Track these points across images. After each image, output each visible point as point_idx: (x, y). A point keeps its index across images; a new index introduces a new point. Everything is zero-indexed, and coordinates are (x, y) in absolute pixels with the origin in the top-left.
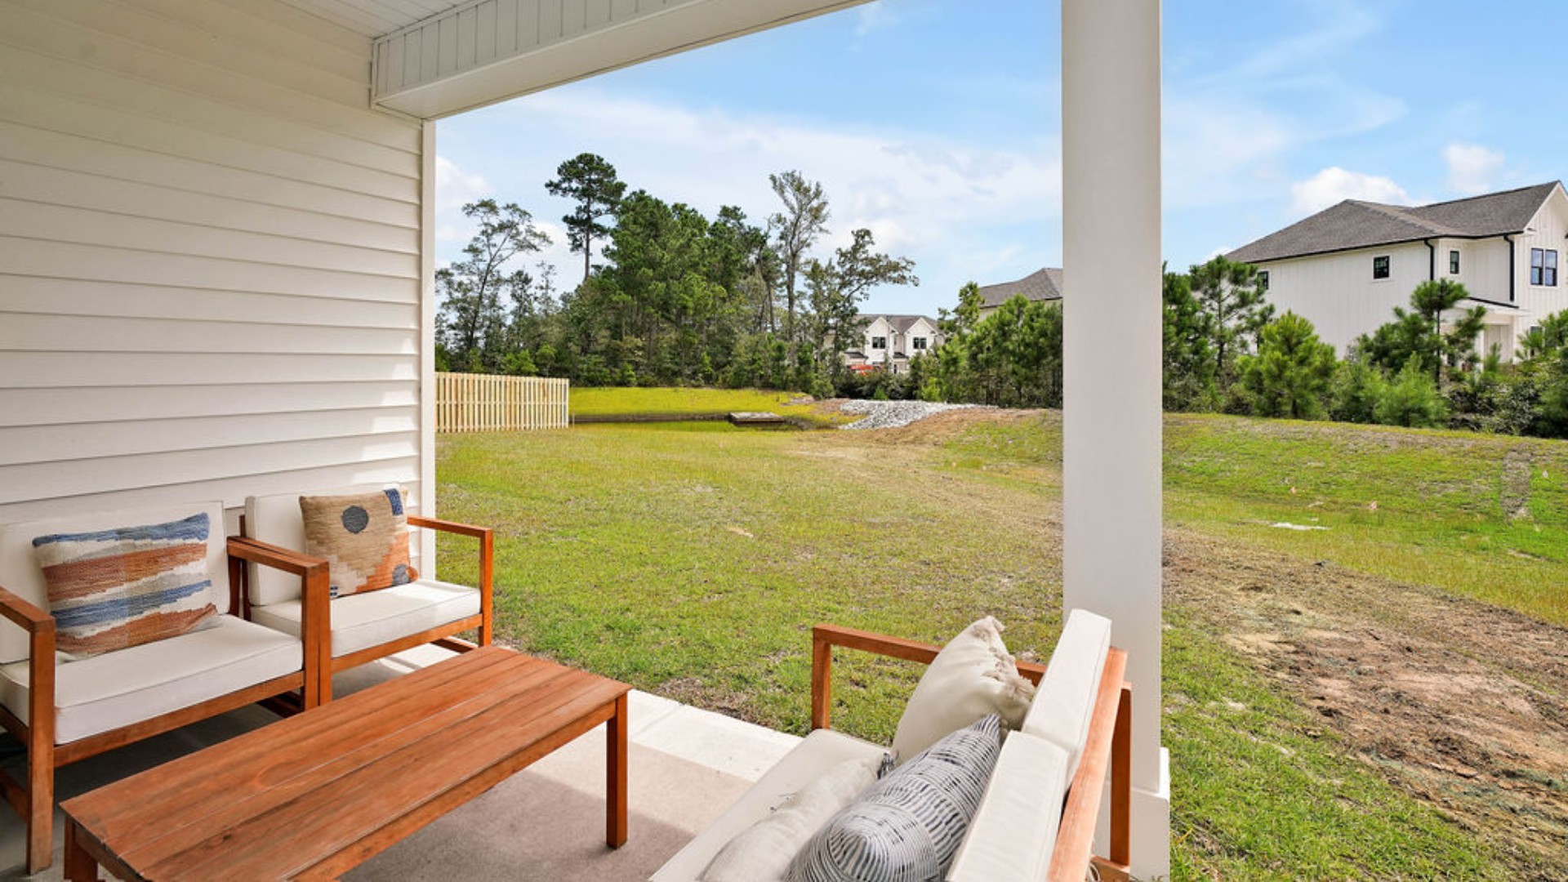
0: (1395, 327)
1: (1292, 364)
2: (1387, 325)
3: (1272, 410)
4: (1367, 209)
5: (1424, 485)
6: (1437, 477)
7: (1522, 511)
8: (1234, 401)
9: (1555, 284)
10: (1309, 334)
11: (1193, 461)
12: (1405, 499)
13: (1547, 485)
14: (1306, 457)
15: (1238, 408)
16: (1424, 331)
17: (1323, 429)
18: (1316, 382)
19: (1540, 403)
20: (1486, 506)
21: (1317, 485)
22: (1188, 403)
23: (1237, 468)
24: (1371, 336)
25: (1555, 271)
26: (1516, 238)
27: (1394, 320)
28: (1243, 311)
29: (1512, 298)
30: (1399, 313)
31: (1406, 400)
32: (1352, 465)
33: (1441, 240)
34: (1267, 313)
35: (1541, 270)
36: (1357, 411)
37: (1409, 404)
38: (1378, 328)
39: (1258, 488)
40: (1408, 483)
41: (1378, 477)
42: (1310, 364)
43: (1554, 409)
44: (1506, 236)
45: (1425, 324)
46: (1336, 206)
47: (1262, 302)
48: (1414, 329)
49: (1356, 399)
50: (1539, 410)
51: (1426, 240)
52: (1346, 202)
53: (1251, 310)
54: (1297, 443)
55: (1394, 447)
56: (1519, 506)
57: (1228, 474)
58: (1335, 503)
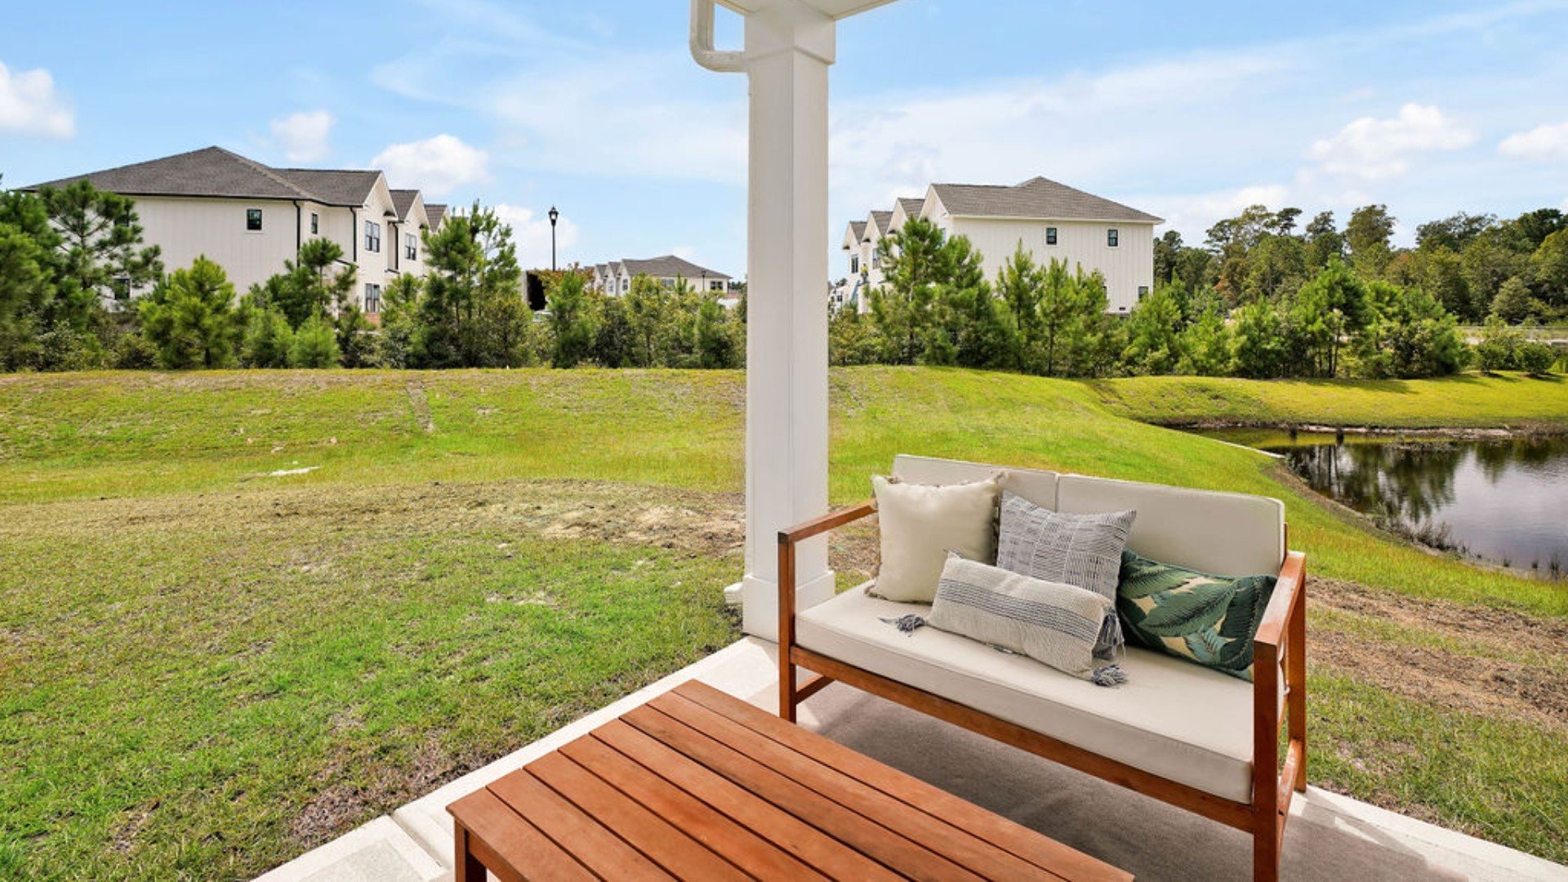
0: (286, 278)
1: (208, 311)
2: (277, 276)
3: (180, 362)
4: (236, 160)
5: (360, 417)
6: (367, 408)
7: (431, 426)
8: (130, 354)
9: (378, 251)
10: (223, 280)
11: (110, 428)
12: (351, 431)
13: (438, 403)
14: (249, 406)
15: (136, 361)
16: (311, 282)
17: (253, 377)
18: (231, 330)
19: (410, 344)
20: (408, 425)
21: (269, 430)
22: (61, 361)
23: (173, 427)
24: (263, 285)
25: (378, 240)
26: (358, 210)
27: (284, 272)
28: (118, 250)
29: (355, 259)
30: (289, 265)
31: (316, 345)
32: (295, 408)
33: (306, 203)
34: (151, 255)
35: (371, 238)
36: (269, 356)
37: (319, 349)
38: (269, 278)
39: (209, 445)
40: (348, 417)
41: (322, 416)
42: (226, 312)
43: (420, 348)
44: (351, 207)
45: (311, 277)
46: (203, 151)
47: (140, 241)
48: (303, 281)
49: (270, 346)
50: (410, 349)
51: (294, 201)
52: (214, 148)
53: (127, 249)
54: (232, 393)
55: (324, 387)
56: (427, 422)
57: (165, 436)
58: (294, 445)
